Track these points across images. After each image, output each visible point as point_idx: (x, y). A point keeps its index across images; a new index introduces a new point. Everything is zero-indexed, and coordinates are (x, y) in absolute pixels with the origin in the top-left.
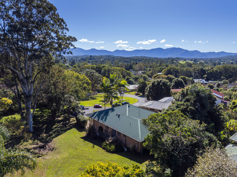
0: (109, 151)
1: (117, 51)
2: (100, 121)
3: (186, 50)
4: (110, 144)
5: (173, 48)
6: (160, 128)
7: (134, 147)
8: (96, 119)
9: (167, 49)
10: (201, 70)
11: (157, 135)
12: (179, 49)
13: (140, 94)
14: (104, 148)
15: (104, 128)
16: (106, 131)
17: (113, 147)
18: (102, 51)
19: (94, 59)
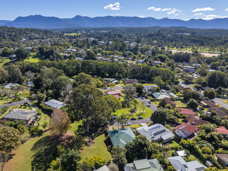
4: (109, 148)
19: (162, 35)
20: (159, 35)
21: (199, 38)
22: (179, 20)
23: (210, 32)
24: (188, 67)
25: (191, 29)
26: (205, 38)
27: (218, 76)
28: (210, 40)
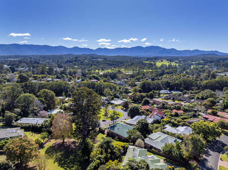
0: (117, 141)
1: (99, 49)
2: (112, 131)
3: (164, 48)
4: (117, 139)
5: (152, 47)
6: (131, 134)
7: (124, 139)
8: (110, 130)
9: (146, 47)
10: (167, 82)
11: (130, 136)
12: (157, 47)
13: (124, 109)
14: (115, 140)
15: (113, 133)
16: (114, 134)
17: (118, 139)
18: (85, 49)
19: (80, 61)
20: (77, 61)
21: (113, 62)
22: (89, 49)
23: (117, 58)
24: (119, 82)
25: (101, 56)
26: (117, 62)
27: (147, 84)
28: (121, 63)
